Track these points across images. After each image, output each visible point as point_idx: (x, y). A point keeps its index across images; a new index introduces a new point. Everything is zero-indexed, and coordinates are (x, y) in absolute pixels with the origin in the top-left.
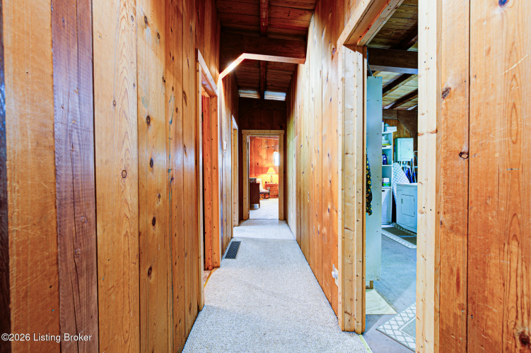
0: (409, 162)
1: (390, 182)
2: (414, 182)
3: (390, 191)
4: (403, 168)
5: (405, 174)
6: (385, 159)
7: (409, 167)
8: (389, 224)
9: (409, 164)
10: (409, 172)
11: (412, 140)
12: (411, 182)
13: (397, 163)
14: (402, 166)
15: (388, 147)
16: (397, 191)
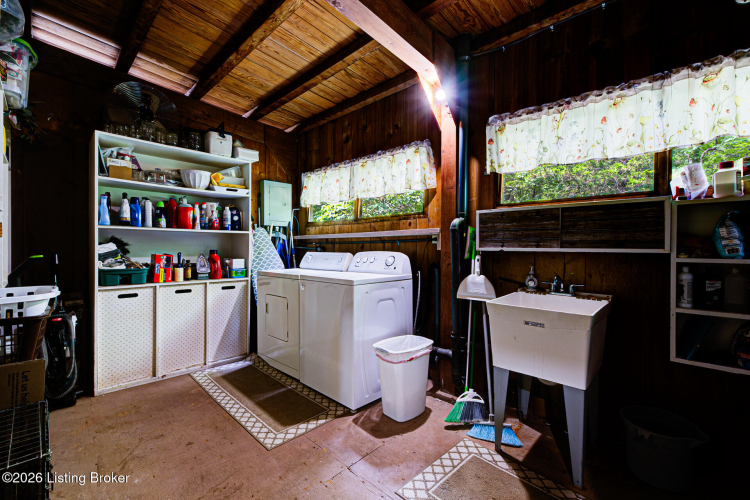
0: (284, 228)
1: (246, 267)
2: (292, 267)
3: (246, 286)
4: (274, 240)
5: (276, 252)
6: (236, 218)
7: (284, 237)
8: (243, 358)
9: (285, 233)
10: (283, 246)
11: (289, 187)
12: (287, 267)
13: (262, 230)
14: (272, 235)
15: (242, 193)
16: (260, 285)
